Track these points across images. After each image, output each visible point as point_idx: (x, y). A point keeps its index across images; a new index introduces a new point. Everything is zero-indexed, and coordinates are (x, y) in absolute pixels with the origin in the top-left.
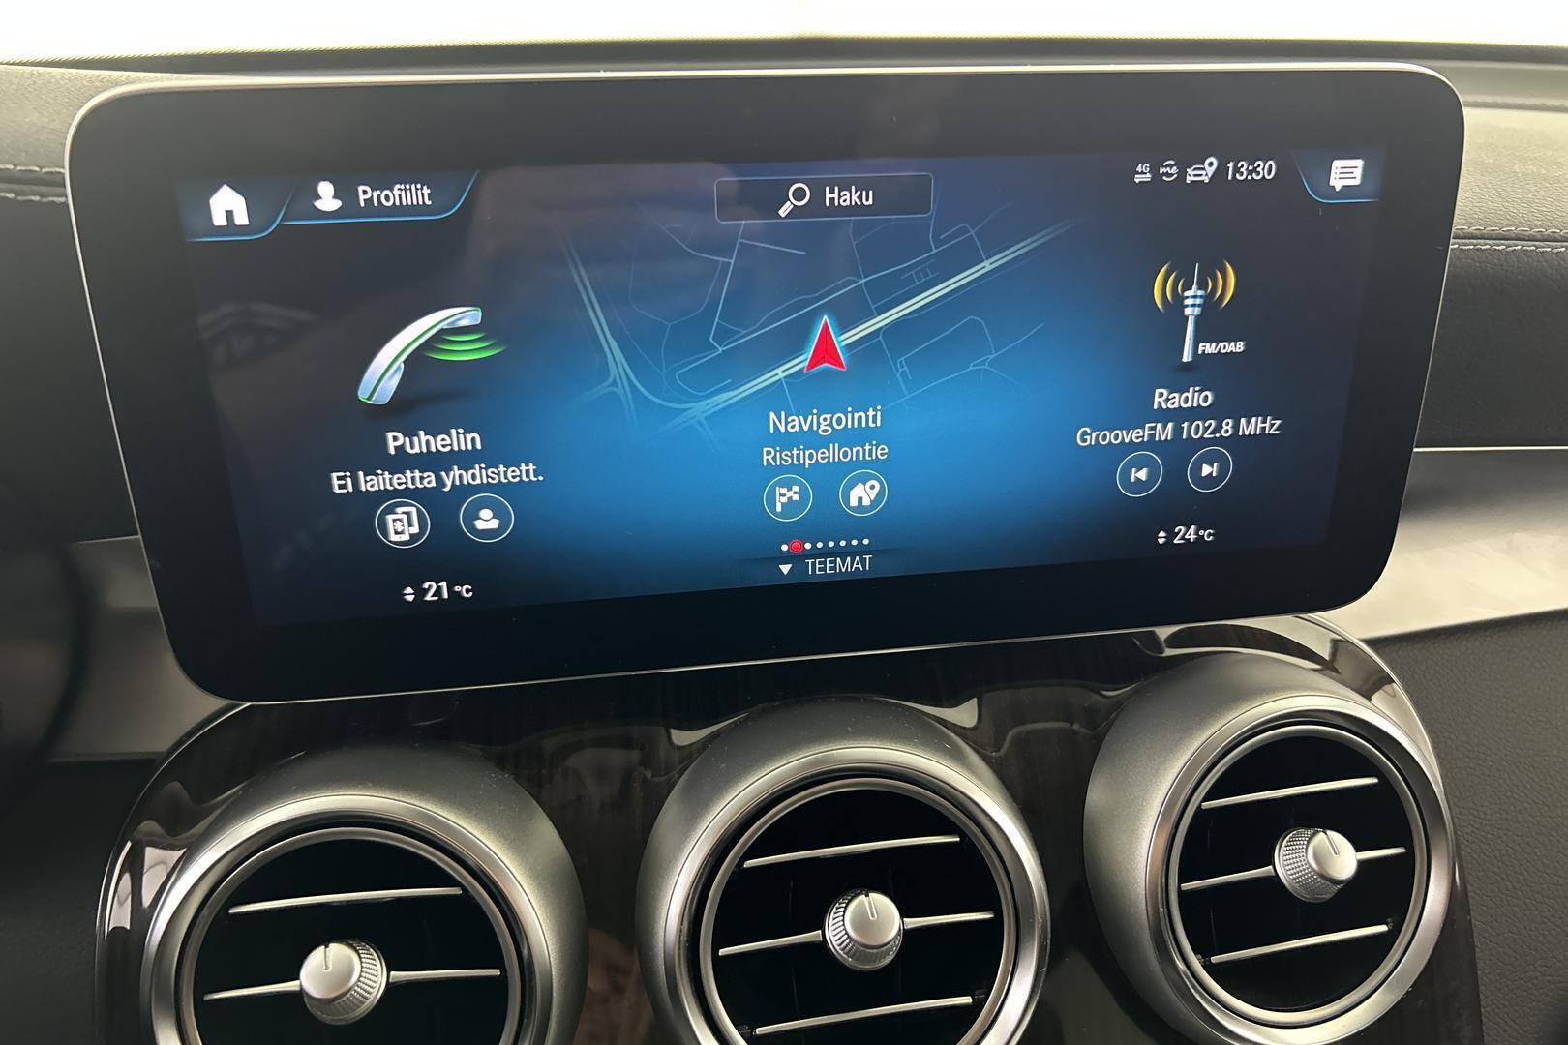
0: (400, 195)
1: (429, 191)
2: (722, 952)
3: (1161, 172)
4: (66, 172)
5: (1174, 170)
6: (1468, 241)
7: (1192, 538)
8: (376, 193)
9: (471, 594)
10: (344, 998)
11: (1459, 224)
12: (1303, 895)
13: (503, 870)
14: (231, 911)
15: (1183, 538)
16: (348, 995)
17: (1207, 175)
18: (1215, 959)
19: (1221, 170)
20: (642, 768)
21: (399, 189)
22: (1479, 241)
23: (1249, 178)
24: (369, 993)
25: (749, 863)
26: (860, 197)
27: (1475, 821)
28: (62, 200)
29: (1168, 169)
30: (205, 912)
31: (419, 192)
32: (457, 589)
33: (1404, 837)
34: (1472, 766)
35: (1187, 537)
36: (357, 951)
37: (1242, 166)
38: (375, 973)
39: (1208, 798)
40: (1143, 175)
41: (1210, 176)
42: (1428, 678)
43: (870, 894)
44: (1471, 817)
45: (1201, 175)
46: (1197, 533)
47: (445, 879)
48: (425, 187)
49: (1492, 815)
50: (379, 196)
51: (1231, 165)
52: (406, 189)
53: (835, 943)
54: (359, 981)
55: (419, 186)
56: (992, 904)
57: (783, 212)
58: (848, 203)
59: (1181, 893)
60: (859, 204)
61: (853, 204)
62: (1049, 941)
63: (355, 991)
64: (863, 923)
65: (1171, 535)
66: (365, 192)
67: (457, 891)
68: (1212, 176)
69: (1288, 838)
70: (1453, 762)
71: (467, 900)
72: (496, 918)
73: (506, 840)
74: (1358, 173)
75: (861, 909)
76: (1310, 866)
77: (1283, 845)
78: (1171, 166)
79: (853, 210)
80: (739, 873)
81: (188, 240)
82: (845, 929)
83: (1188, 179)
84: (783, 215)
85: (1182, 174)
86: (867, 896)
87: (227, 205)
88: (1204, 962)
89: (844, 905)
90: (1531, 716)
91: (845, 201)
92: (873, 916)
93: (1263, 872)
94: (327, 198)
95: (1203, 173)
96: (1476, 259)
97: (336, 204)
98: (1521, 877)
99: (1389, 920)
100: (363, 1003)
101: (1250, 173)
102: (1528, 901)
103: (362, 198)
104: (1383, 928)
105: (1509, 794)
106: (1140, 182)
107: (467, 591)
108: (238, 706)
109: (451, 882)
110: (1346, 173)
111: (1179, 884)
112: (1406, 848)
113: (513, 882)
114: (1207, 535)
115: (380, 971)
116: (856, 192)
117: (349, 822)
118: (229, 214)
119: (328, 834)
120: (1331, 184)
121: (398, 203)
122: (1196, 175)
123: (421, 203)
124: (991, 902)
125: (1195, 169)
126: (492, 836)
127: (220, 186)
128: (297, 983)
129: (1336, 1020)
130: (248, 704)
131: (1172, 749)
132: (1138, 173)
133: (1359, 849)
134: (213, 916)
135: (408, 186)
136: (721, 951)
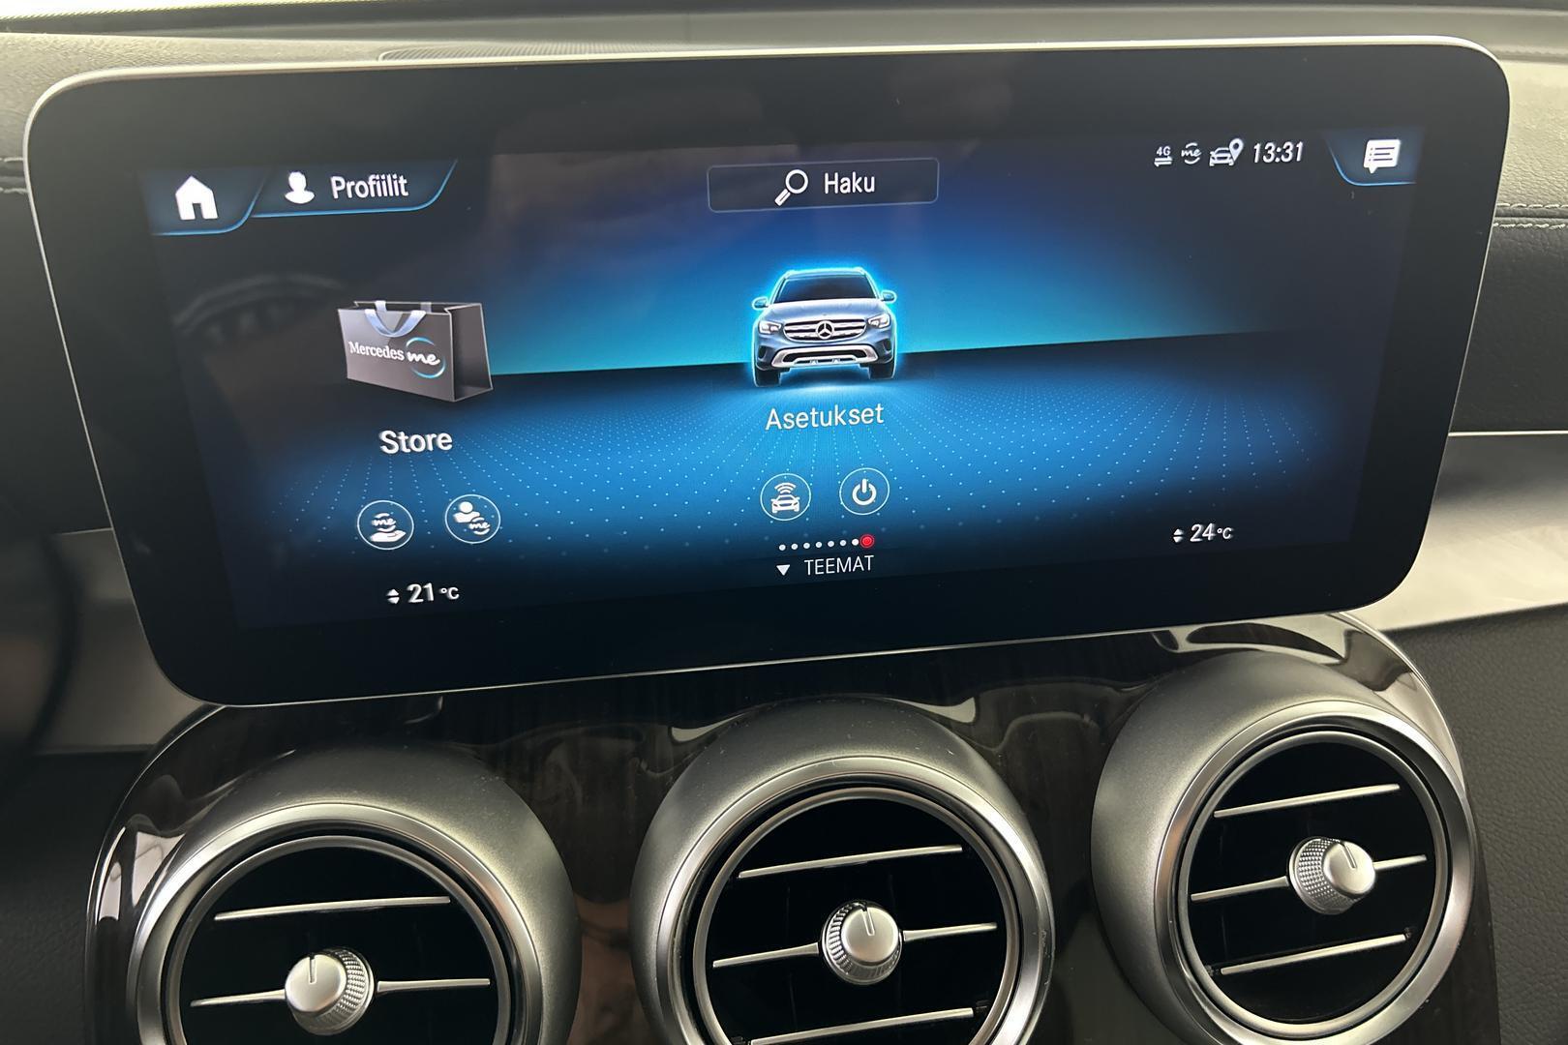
0: (375, 186)
1: (405, 181)
2: (717, 963)
3: (1183, 155)
4: (25, 159)
5: (1197, 154)
6: (1509, 219)
7: (1210, 536)
8: (350, 185)
9: (457, 596)
10: (330, 1011)
11: (1502, 202)
12: (1319, 908)
13: (490, 880)
14: (217, 918)
15: (1200, 536)
16: (334, 1008)
17: (1232, 157)
18: (1225, 971)
19: (1247, 154)
20: (637, 760)
21: (374, 180)
22: (1522, 219)
23: (1277, 160)
24: (356, 1004)
25: (744, 874)
26: (861, 184)
27: (1498, 820)
28: (24, 190)
29: (1191, 152)
30: (190, 920)
31: (395, 182)
32: (443, 591)
33: (1425, 846)
34: (1497, 761)
35: (1204, 535)
36: (342, 962)
37: (1270, 148)
38: (362, 984)
39: (1221, 806)
40: (1163, 159)
41: (1235, 158)
42: (1454, 670)
43: (868, 909)
44: (1495, 815)
45: (1226, 158)
46: (1215, 531)
47: (433, 888)
48: (401, 178)
49: (1516, 813)
50: (353, 188)
51: (1258, 147)
52: (381, 180)
53: (832, 957)
54: (344, 993)
55: (395, 176)
56: (996, 915)
57: (779, 201)
58: (848, 190)
59: (1191, 904)
60: (860, 190)
61: (854, 191)
62: (1053, 954)
63: (341, 1004)
64: (860, 937)
65: (1189, 533)
66: (338, 183)
67: (444, 900)
68: (1237, 159)
69: (1303, 848)
70: (1478, 758)
71: (455, 908)
72: (484, 926)
73: (494, 849)
74: (1395, 154)
75: (859, 921)
76: (1326, 879)
77: (1299, 854)
78: (1193, 148)
79: (853, 197)
80: (734, 884)
81: (154, 234)
82: (842, 944)
83: (1212, 162)
84: (780, 204)
85: (1206, 157)
86: (865, 910)
87: (194, 198)
88: (1214, 973)
89: (841, 919)
90: (1560, 711)
91: (845, 188)
92: (870, 932)
93: (1276, 883)
94: (299, 190)
95: (1229, 155)
96: (1517, 238)
97: (309, 196)
98: (1544, 877)
99: (1407, 929)
100: (350, 1014)
101: (1278, 155)
102: (1551, 902)
103: (335, 189)
104: (1400, 938)
105: (1535, 791)
106: (1160, 166)
107: (454, 593)
108: (215, 708)
109: (438, 890)
110: (1381, 154)
111: (1190, 894)
112: (1427, 856)
113: (501, 892)
114: (1226, 533)
115: (367, 981)
116: (857, 179)
117: (334, 830)
118: (197, 207)
119: (313, 841)
120: (1365, 166)
121: (373, 195)
122: (1219, 158)
123: (397, 194)
124: (993, 913)
125: (1219, 152)
126: (481, 846)
127: (188, 178)
128: (282, 991)
129: (1350, 1031)
130: (224, 707)
131: (1184, 757)
132: (1158, 156)
133: (1376, 858)
134: (197, 925)
135: (383, 177)
136: (715, 962)
